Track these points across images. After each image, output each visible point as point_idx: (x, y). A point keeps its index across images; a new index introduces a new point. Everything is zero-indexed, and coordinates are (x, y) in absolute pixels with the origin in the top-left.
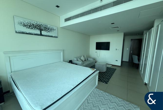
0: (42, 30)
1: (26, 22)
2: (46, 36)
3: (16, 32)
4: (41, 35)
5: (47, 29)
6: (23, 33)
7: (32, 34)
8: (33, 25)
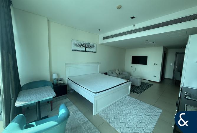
0: (87, 47)
1: (78, 43)
2: (88, 52)
3: (72, 50)
4: (86, 51)
5: (90, 46)
6: (76, 51)
7: (80, 51)
8: (81, 44)
